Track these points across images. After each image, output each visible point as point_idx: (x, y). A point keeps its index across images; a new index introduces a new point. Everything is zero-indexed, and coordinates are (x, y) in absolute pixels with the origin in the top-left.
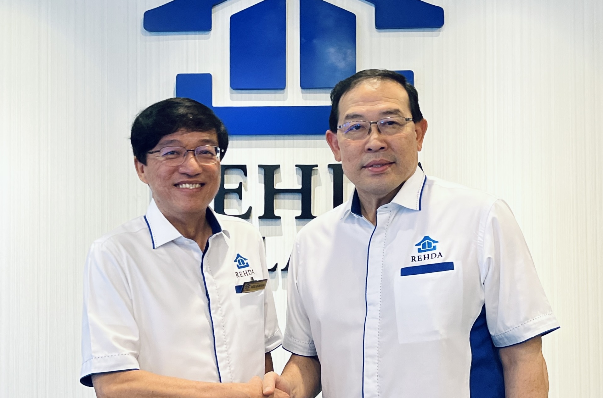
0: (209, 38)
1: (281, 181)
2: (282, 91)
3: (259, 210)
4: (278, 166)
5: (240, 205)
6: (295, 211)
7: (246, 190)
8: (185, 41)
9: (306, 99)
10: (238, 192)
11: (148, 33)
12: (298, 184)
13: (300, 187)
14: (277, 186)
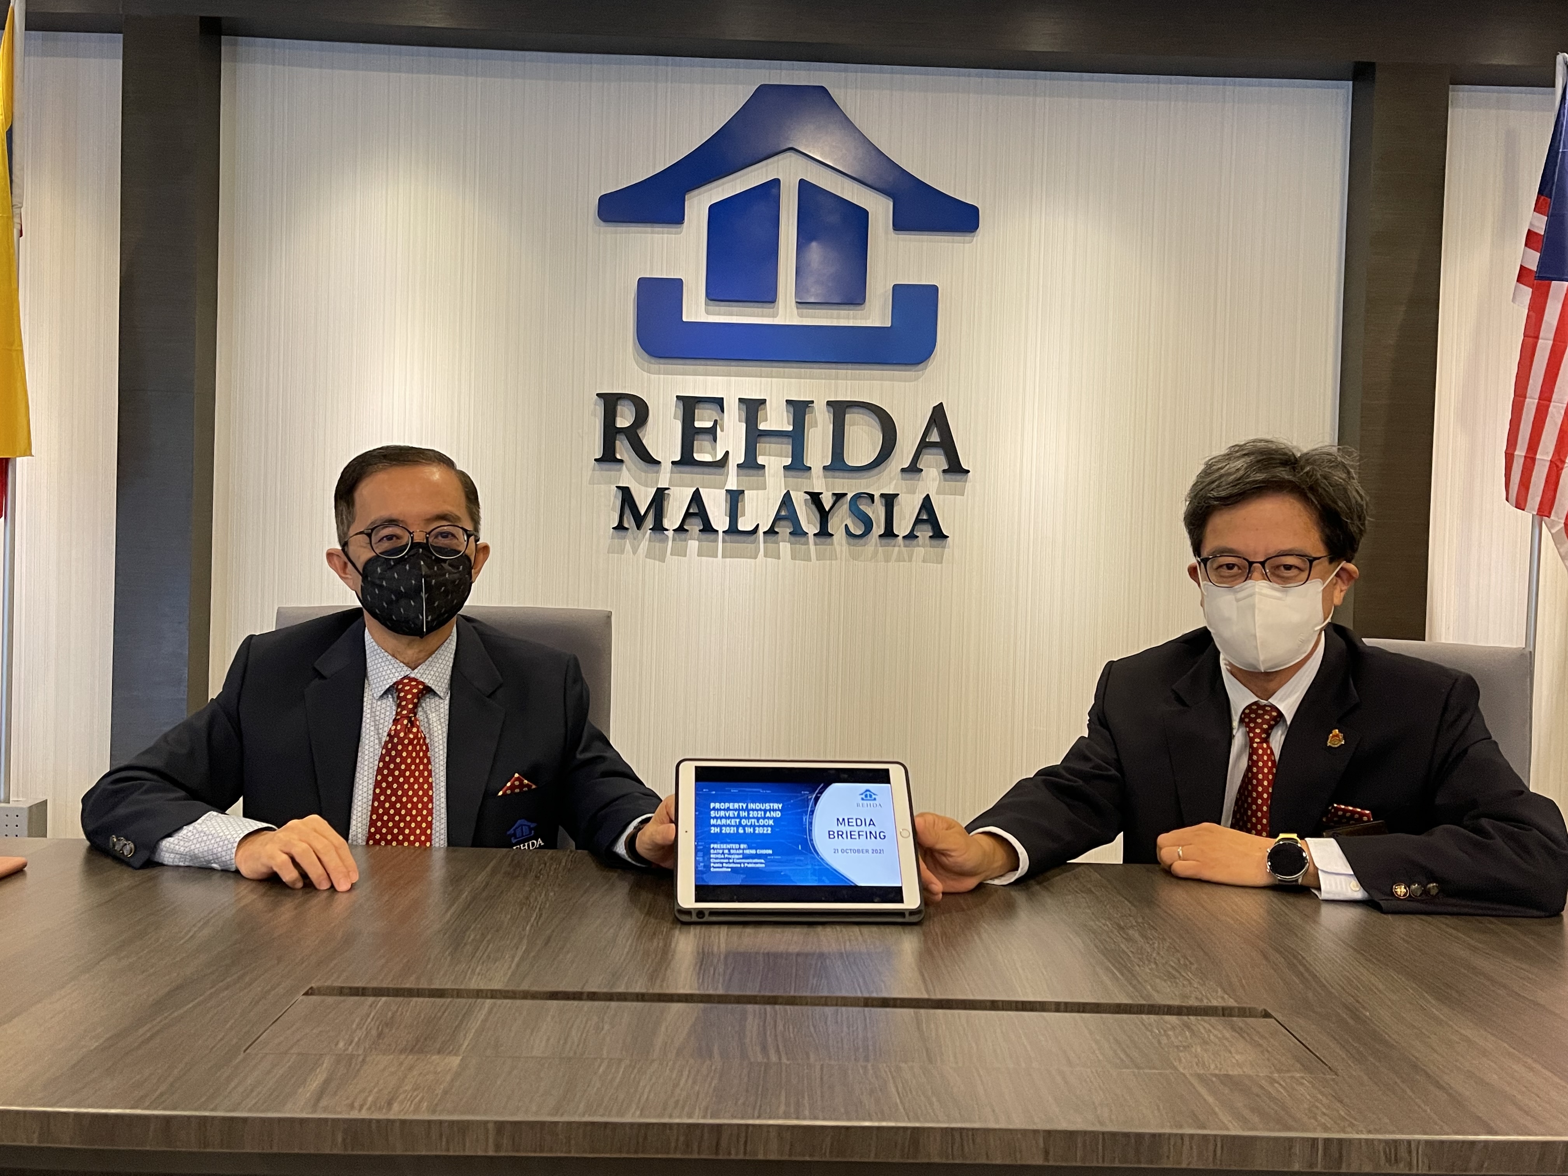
0: (681, 232)
1: (766, 420)
2: (772, 305)
3: (738, 456)
4: (763, 402)
5: (714, 449)
6: (784, 459)
7: (722, 430)
8: (649, 235)
9: (801, 316)
10: (712, 432)
11: (602, 223)
12: (789, 424)
13: (791, 428)
14: (762, 426)
